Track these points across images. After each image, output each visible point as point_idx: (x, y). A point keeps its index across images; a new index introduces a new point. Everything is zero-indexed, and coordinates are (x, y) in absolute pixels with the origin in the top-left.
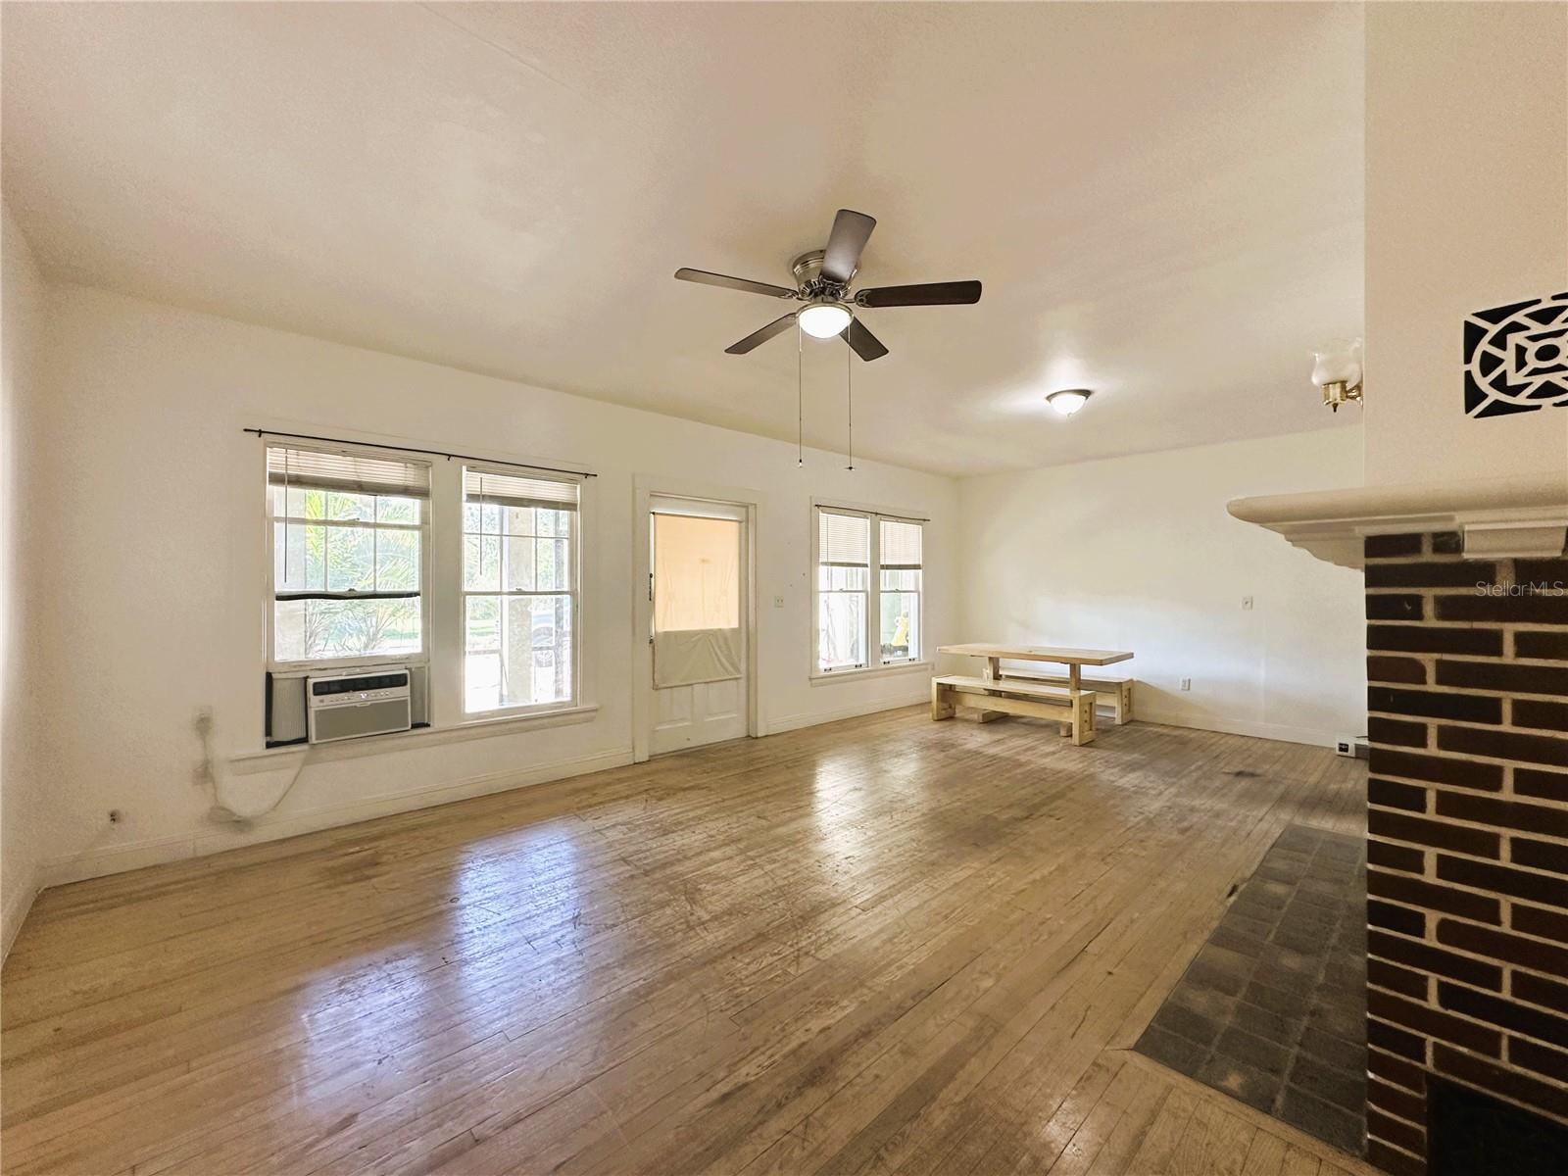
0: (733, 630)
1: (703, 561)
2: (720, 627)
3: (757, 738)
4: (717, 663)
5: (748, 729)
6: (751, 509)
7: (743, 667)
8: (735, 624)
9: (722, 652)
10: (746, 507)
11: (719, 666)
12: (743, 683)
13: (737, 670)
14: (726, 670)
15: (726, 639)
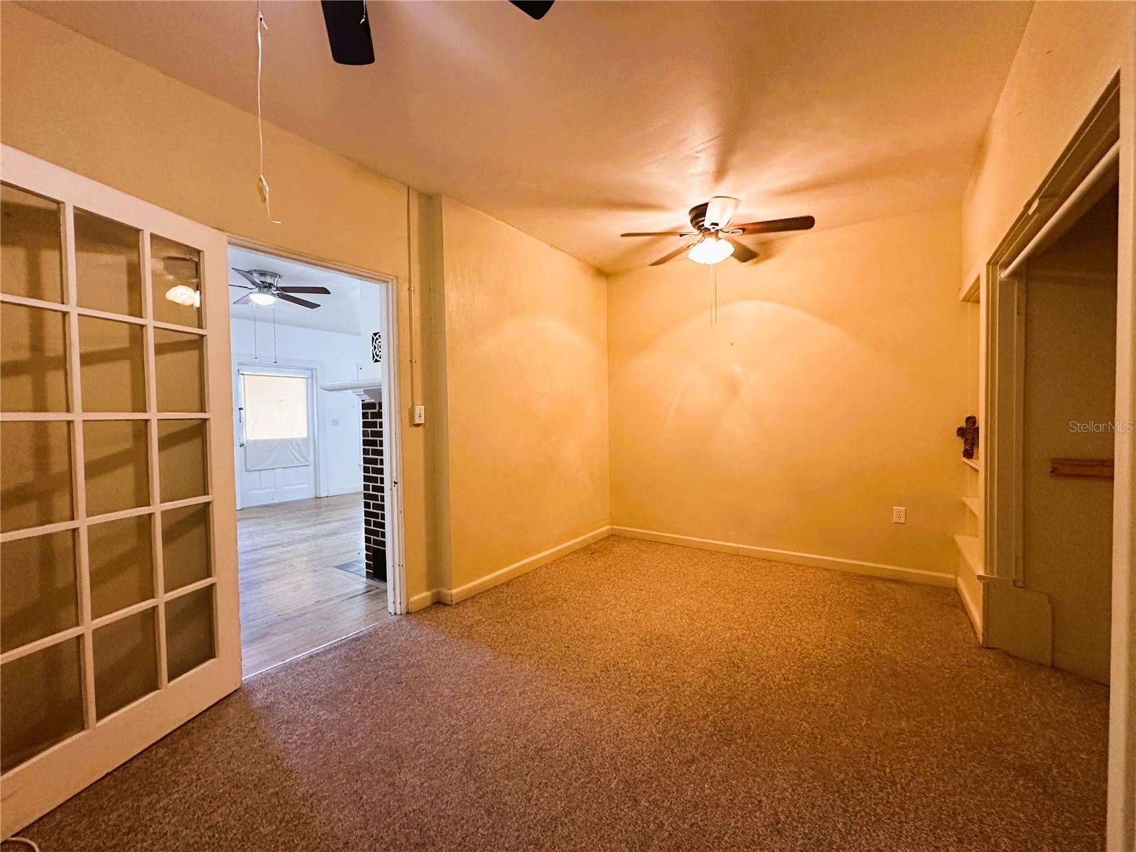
0: (303, 439)
1: (281, 400)
2: (295, 437)
3: (320, 498)
4: (291, 455)
5: (316, 493)
6: (314, 371)
7: (311, 459)
8: (305, 435)
9: (296, 451)
10: (312, 370)
11: (292, 457)
12: (311, 468)
13: (306, 460)
14: (297, 459)
15: (298, 445)
